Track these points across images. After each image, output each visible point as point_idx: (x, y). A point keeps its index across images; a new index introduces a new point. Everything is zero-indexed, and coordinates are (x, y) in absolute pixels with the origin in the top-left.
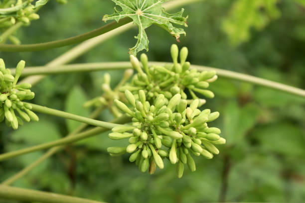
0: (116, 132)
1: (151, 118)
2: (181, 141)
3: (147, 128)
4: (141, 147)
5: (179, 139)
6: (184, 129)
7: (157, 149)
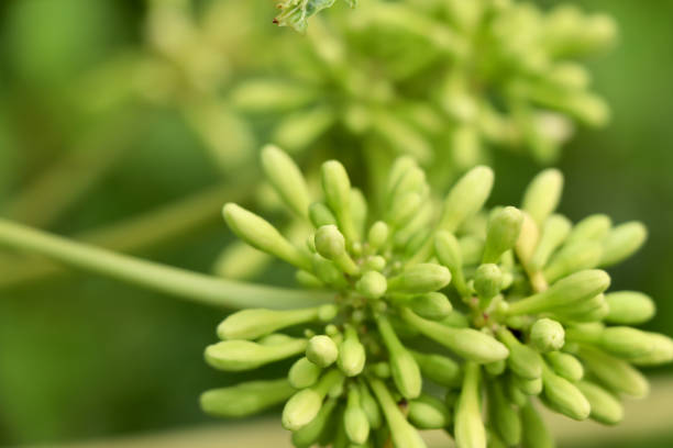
0: (237, 337)
1: (377, 284)
2: (499, 370)
3: (358, 316)
4: (337, 391)
5: (494, 364)
6: (508, 316)
7: (402, 403)
